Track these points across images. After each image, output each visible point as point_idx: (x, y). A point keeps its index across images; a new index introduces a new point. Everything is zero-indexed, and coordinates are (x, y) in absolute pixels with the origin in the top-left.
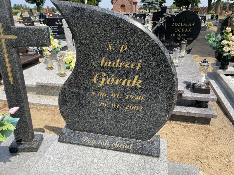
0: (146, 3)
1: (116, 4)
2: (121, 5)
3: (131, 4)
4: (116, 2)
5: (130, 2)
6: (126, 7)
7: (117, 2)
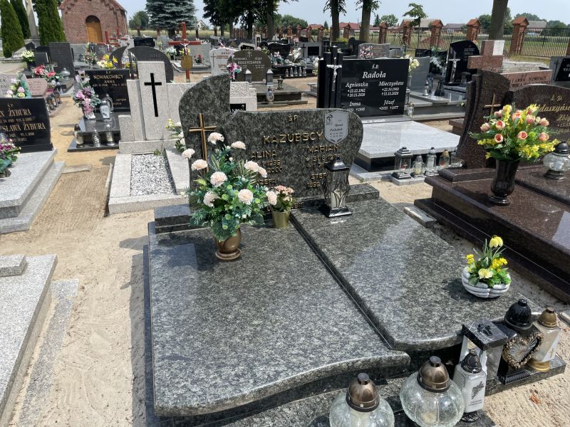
0: (167, 15)
1: (69, 12)
2: (85, 17)
3: (115, 13)
4: (69, 9)
5: (112, 9)
6: (101, 22)
7: (73, 9)
